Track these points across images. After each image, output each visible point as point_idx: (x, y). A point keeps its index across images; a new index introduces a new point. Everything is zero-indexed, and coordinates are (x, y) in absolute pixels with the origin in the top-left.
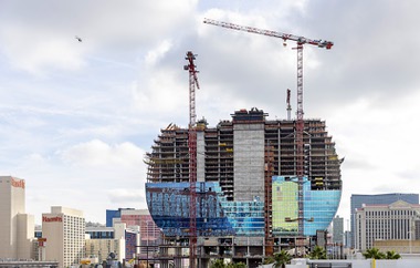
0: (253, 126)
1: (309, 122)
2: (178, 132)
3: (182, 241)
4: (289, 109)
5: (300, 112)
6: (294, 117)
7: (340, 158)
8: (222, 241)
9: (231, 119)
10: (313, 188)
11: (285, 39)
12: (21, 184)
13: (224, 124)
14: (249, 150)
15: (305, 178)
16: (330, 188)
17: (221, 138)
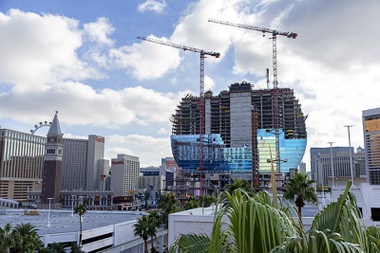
0: (243, 94)
1: (282, 90)
2: (193, 99)
3: (195, 176)
4: (268, 81)
5: (276, 82)
6: (271, 87)
7: (305, 115)
8: (223, 176)
9: (228, 90)
10: (287, 138)
11: (264, 32)
12: (102, 140)
13: (224, 93)
14: (241, 111)
15: (281, 131)
16: (299, 137)
17: (222, 103)
